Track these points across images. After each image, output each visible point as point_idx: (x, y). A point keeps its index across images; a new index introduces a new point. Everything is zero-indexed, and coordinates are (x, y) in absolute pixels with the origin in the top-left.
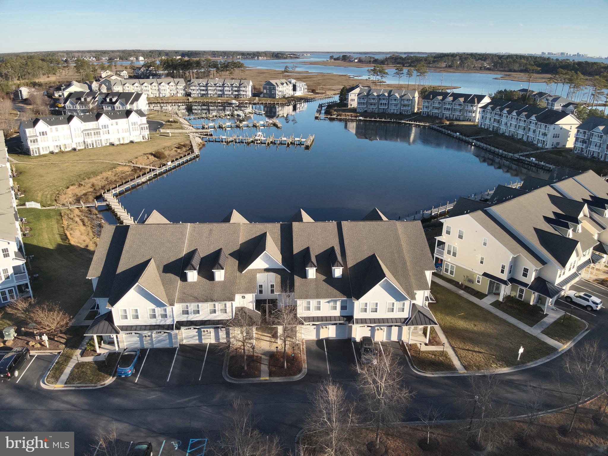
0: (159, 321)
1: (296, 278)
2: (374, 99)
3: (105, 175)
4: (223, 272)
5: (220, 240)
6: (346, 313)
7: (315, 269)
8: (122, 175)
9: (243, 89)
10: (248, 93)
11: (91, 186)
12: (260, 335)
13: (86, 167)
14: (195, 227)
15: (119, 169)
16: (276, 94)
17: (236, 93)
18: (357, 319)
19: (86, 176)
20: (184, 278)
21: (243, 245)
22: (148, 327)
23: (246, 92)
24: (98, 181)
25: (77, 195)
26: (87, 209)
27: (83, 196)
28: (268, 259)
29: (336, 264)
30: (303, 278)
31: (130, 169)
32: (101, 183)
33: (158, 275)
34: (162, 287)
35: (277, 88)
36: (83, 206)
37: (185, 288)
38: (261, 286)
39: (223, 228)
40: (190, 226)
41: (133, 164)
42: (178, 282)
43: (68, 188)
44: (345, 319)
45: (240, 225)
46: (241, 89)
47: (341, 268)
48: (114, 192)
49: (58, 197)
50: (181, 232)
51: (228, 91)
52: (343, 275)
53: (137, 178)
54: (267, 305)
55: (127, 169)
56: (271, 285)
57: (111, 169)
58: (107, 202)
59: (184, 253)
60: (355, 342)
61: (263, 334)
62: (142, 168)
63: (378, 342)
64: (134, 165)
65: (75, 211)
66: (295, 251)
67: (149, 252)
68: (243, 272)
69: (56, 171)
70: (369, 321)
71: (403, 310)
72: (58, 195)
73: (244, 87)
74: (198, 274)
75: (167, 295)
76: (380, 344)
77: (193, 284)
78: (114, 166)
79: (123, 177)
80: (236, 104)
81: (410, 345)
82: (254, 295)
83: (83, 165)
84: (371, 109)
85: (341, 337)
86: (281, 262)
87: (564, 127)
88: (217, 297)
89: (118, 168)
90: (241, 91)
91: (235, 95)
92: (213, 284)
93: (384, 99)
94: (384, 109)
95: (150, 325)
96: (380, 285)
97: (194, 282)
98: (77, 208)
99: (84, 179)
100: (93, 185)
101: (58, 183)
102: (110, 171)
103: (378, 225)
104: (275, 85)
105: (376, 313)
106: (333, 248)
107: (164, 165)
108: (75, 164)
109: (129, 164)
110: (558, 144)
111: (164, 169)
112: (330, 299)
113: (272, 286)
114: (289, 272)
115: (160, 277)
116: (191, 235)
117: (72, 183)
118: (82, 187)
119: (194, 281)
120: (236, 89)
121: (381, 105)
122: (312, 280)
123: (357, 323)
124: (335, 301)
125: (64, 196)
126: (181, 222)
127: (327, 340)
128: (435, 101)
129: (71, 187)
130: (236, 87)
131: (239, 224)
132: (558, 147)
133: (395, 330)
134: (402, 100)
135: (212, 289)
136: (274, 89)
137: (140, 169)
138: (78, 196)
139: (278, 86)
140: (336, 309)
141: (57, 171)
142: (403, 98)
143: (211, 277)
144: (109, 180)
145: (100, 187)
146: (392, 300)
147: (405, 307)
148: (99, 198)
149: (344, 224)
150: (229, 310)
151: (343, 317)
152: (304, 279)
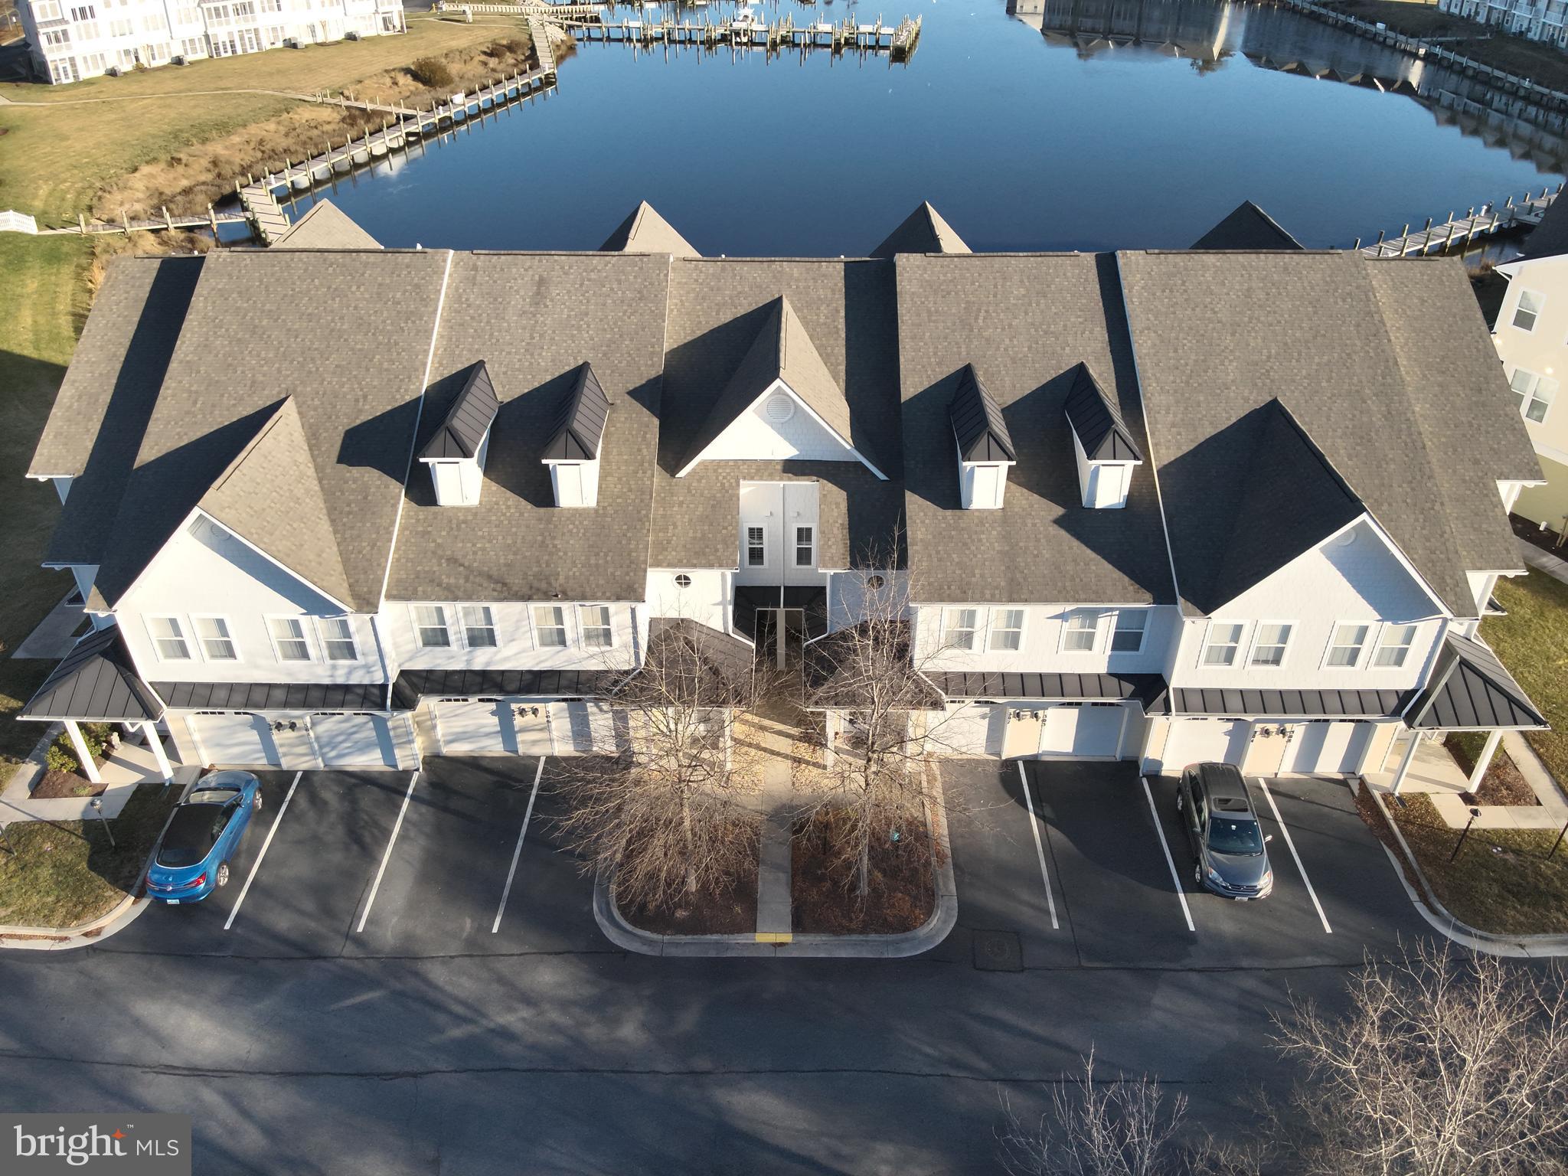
0: (318, 670)
1: (916, 506)
3: (255, 130)
4: (590, 470)
5: (579, 329)
6: (1135, 662)
7: (1004, 465)
8: (309, 134)
11: (210, 166)
12: (753, 725)
13: (198, 109)
14: (475, 268)
15: (304, 115)
18: (1182, 692)
19: (194, 136)
20: (422, 490)
21: (682, 356)
22: (280, 695)
24: (231, 149)
25: (161, 194)
26: (182, 236)
27: (179, 198)
28: (790, 419)
29: (1107, 445)
30: (945, 507)
31: (336, 116)
32: (242, 155)
33: (311, 471)
34: (325, 526)
36: (171, 226)
37: (425, 533)
38: (756, 533)
39: (593, 276)
40: (456, 264)
41: (348, 98)
42: (395, 506)
43: (135, 170)
44: (1128, 688)
45: (667, 263)
47: (1130, 464)
48: (274, 183)
49: (100, 198)
50: (417, 286)
52: (1129, 498)
53: (353, 141)
54: (781, 612)
55: (326, 114)
56: (800, 530)
57: (277, 113)
58: (248, 214)
59: (427, 381)
60: (1155, 778)
61: (767, 722)
62: (375, 112)
63: (1256, 780)
64: (348, 103)
65: (141, 242)
66: (911, 385)
67: (279, 371)
68: (682, 473)
69: (109, 122)
70: (1235, 702)
71: (1400, 658)
72: (100, 193)
74: (486, 473)
75: (345, 562)
76: (1264, 785)
77: (463, 520)
78: (288, 106)
79: (311, 139)
81: (1401, 800)
82: (729, 573)
83: (193, 103)
85: (1096, 755)
86: (847, 432)
88: (567, 578)
89: (299, 110)
92: (549, 521)
95: (288, 687)
96: (1322, 550)
97: (468, 510)
98: (153, 231)
99: (188, 143)
100: (215, 163)
101: (108, 157)
102: (273, 119)
103: (1286, 269)
105: (1272, 668)
106: (1081, 369)
107: (445, 103)
108: (168, 101)
109: (333, 101)
111: (442, 115)
112: (1070, 607)
113: (804, 534)
114: (882, 476)
115: (320, 481)
116: (458, 298)
117: (152, 155)
118: (180, 169)
119: (467, 503)
122: (985, 515)
123: (1184, 708)
124: (1092, 616)
125: (118, 196)
126: (419, 247)
127: (1033, 763)
129: (145, 169)
131: (663, 258)
133: (1339, 735)
135: (543, 544)
137: (367, 115)
138: (164, 197)
140: (1089, 647)
141: (112, 121)
143: (541, 492)
144: (268, 147)
145: (237, 169)
146: (1367, 615)
147: (1413, 648)
148: (229, 201)
149: (1133, 264)
150: (621, 637)
151: (1120, 677)
152: (949, 513)
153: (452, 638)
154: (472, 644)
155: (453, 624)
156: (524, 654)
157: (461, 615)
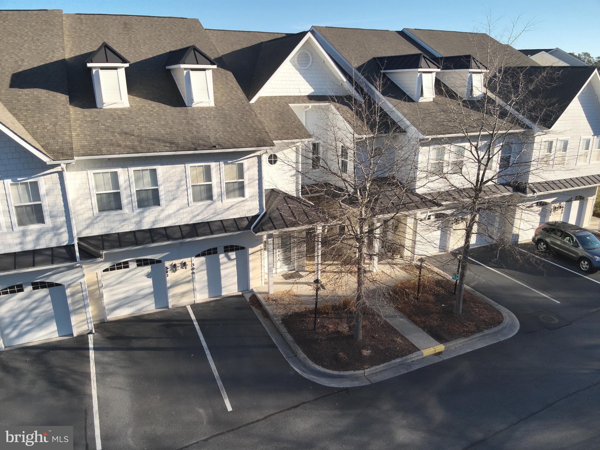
68: (253, 100)
150: (251, 188)
153: (124, 201)
154: (140, 206)
155: (126, 189)
156: (182, 211)
157: (133, 179)
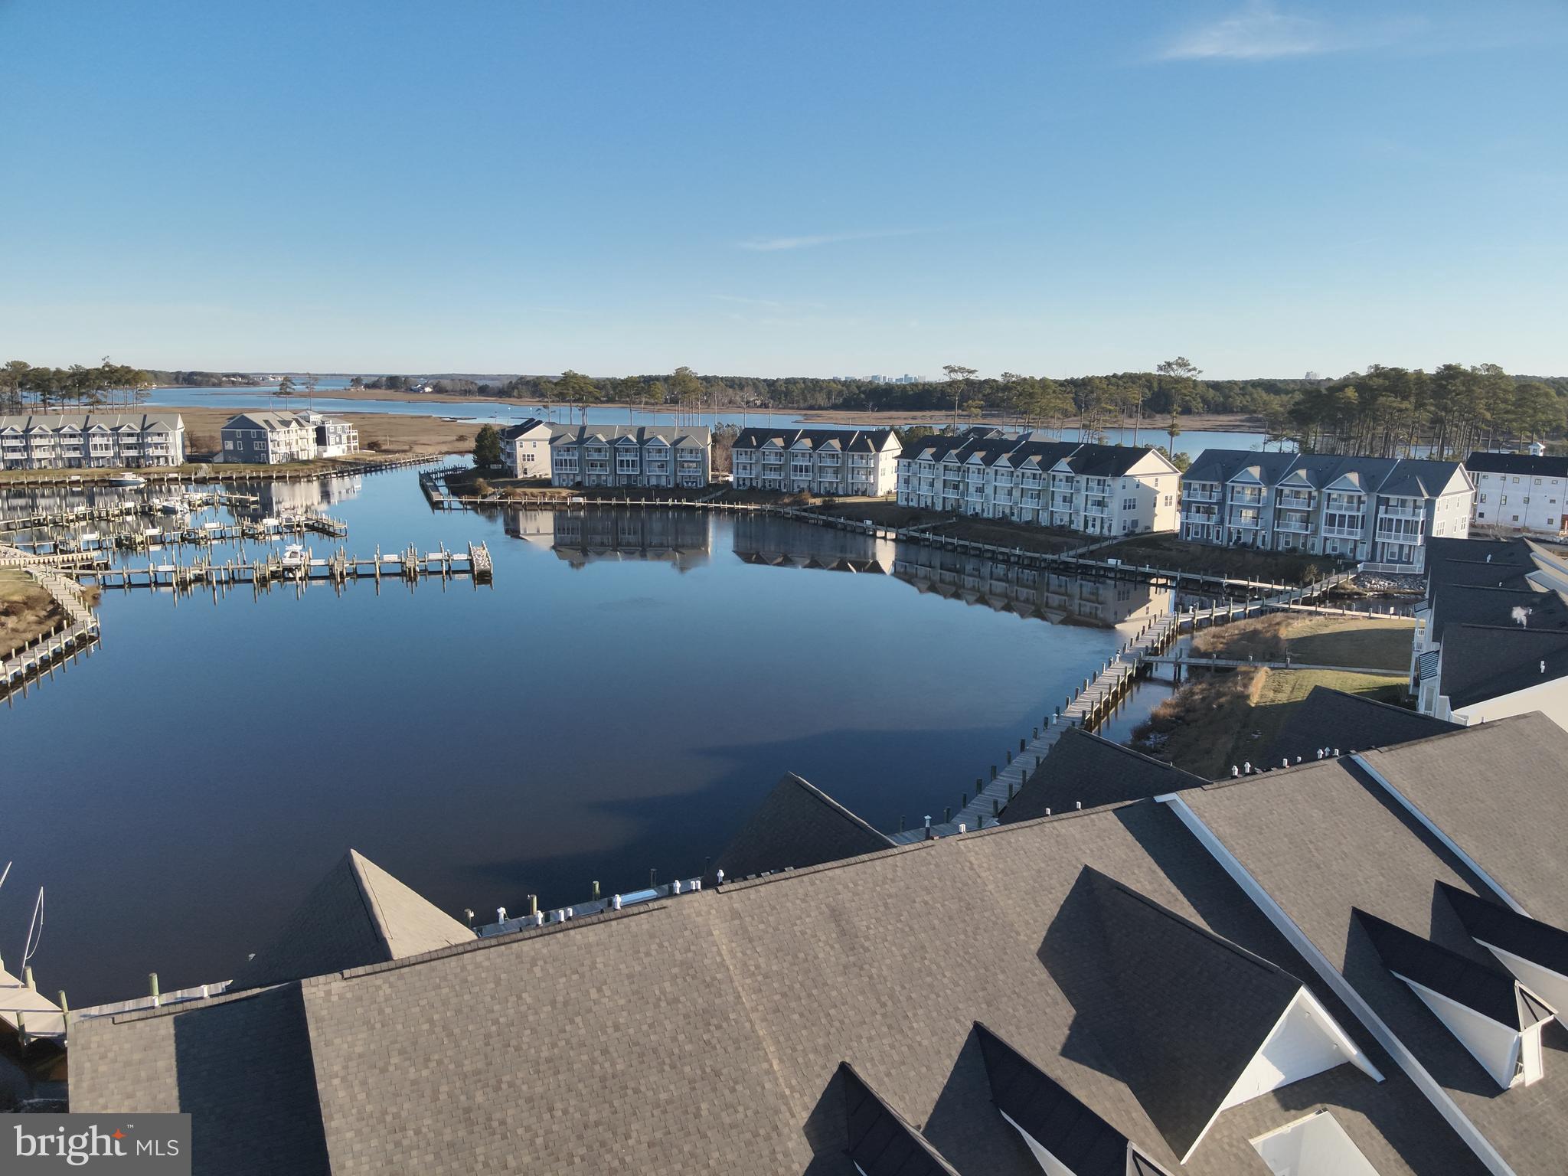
2: (599, 450)
5: (930, 973)
9: (156, 439)
10: (172, 452)
16: (267, 452)
17: (133, 453)
23: (167, 448)
35: (269, 434)
46: (149, 440)
51: (101, 447)
73: (159, 435)
80: (139, 483)
84: (595, 478)
87: (1144, 481)
90: (150, 445)
91: (127, 458)
93: (627, 450)
94: (629, 476)
104: (264, 425)
110: (1135, 523)
120: (132, 440)
121: (622, 466)
128: (767, 452)
130: (130, 435)
132: (1138, 530)
134: (676, 450)
136: (262, 437)
139: (273, 429)
142: (679, 446)
